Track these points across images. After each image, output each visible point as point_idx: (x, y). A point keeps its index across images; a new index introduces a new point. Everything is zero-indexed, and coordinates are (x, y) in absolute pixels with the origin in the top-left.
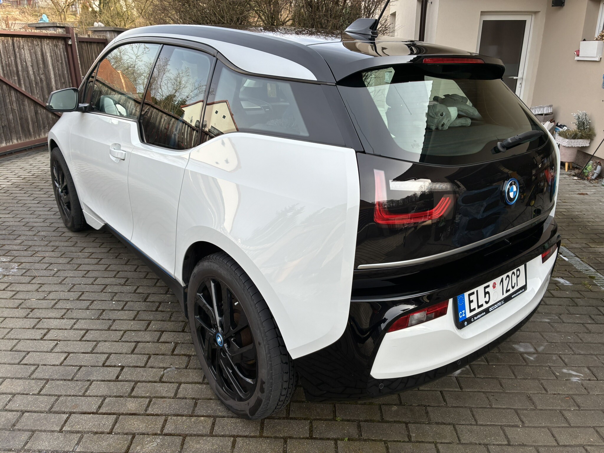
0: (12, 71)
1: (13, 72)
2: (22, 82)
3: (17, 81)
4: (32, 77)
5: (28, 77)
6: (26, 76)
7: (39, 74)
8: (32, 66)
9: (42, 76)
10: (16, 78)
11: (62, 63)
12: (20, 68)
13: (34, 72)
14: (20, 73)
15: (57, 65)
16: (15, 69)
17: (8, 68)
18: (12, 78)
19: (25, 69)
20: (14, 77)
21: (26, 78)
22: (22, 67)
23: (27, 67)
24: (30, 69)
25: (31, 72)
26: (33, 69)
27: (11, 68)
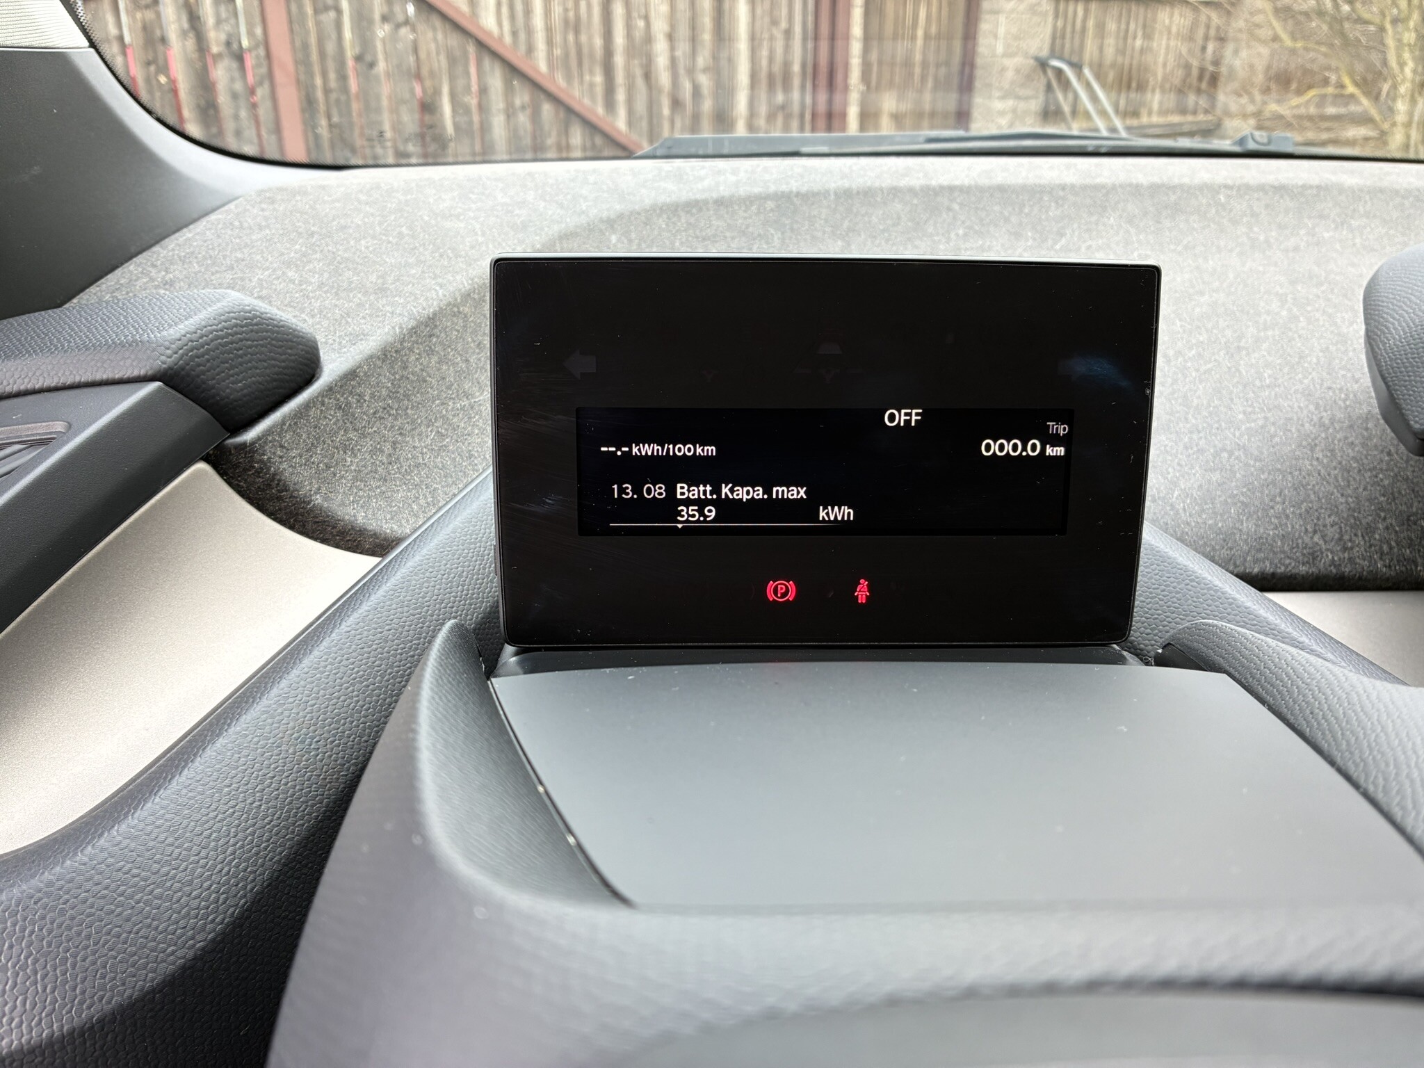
0: (585, 50)
1: (592, 56)
2: (621, 96)
3: (599, 90)
4: (664, 79)
5: (647, 76)
6: (638, 72)
7: (691, 71)
8: (671, 37)
9: (704, 80)
10: (599, 79)
11: (788, 33)
12: (619, 39)
13: (673, 61)
14: (619, 60)
15: (772, 38)
16: (598, 42)
17: (571, 37)
18: (581, 76)
19: (641, 49)
20: (591, 72)
21: (640, 82)
22: (629, 35)
23: (648, 39)
24: (661, 47)
25: (662, 61)
26: (672, 49)
27: (583, 38)
